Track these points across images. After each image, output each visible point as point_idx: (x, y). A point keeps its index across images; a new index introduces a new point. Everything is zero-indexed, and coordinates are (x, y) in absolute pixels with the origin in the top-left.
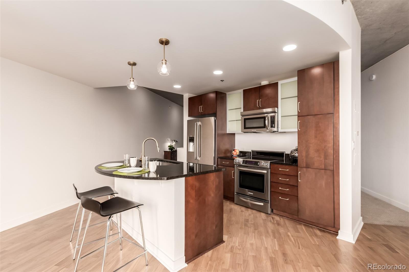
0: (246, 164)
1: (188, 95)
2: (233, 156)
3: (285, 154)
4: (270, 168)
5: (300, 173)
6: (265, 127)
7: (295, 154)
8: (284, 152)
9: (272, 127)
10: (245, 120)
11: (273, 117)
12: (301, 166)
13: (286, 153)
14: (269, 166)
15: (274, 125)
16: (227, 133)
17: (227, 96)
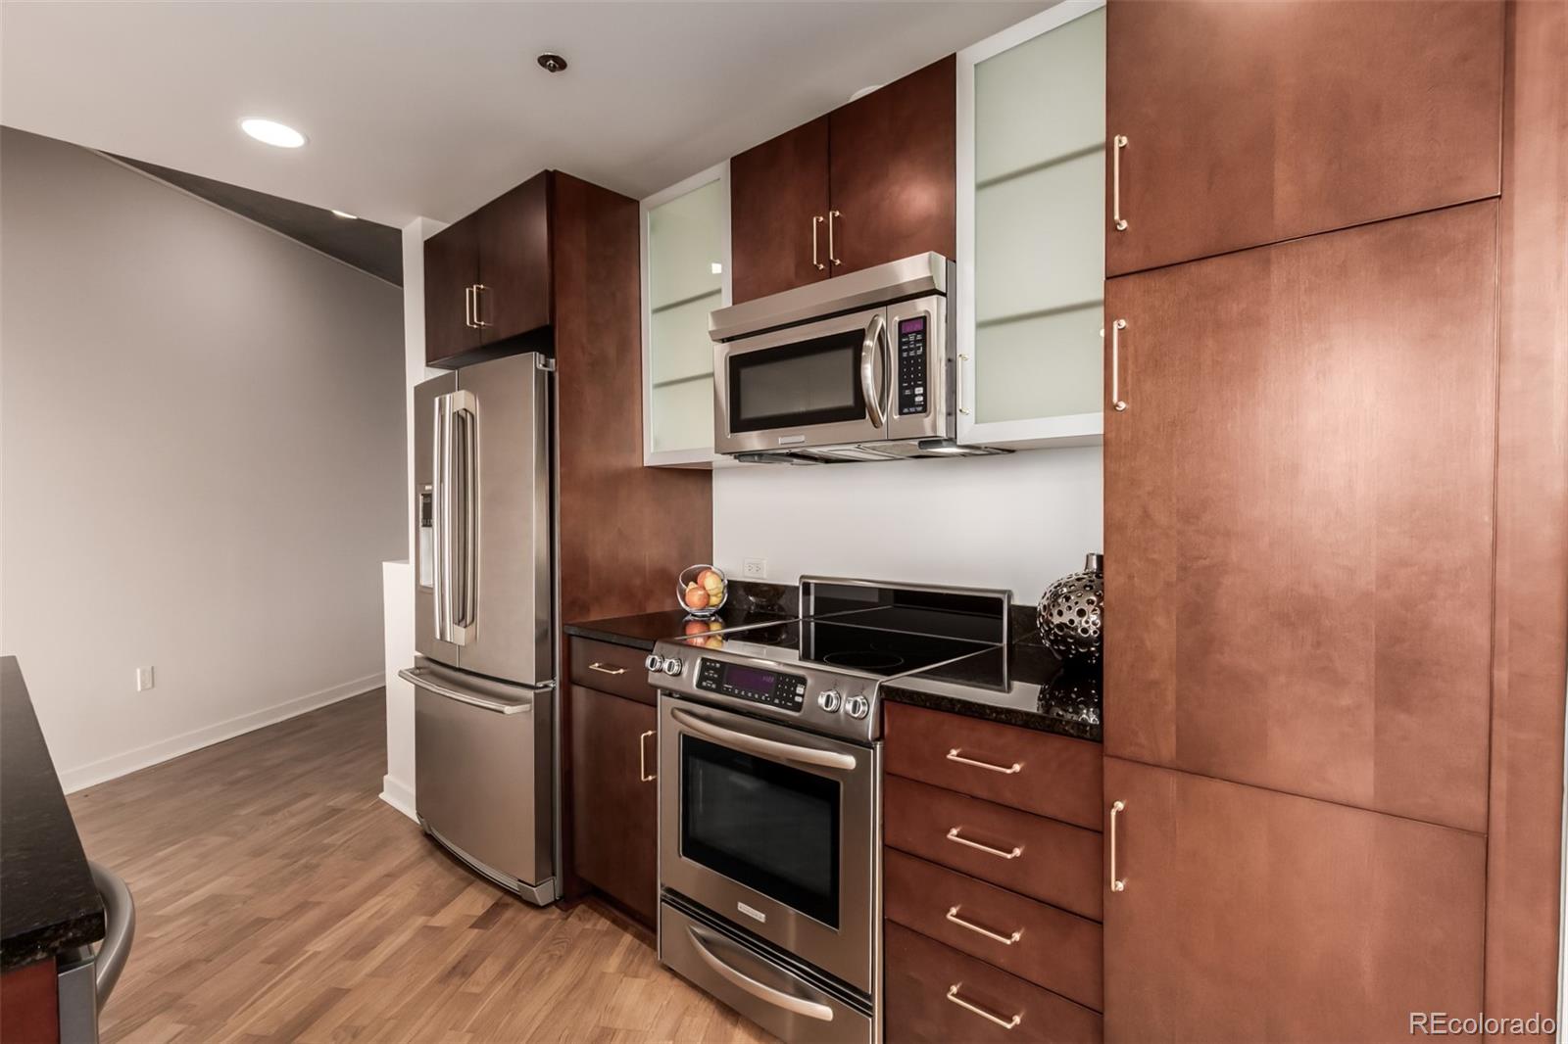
0: (718, 691)
1: (419, 228)
2: (688, 613)
3: (1011, 608)
4: (881, 737)
5: (1119, 814)
6: (858, 409)
7: (1077, 619)
8: (1003, 592)
9: (906, 404)
10: (738, 365)
11: (919, 326)
12: (1128, 751)
13: (1017, 601)
14: (871, 721)
15: (924, 395)
16: (646, 463)
17: (647, 218)
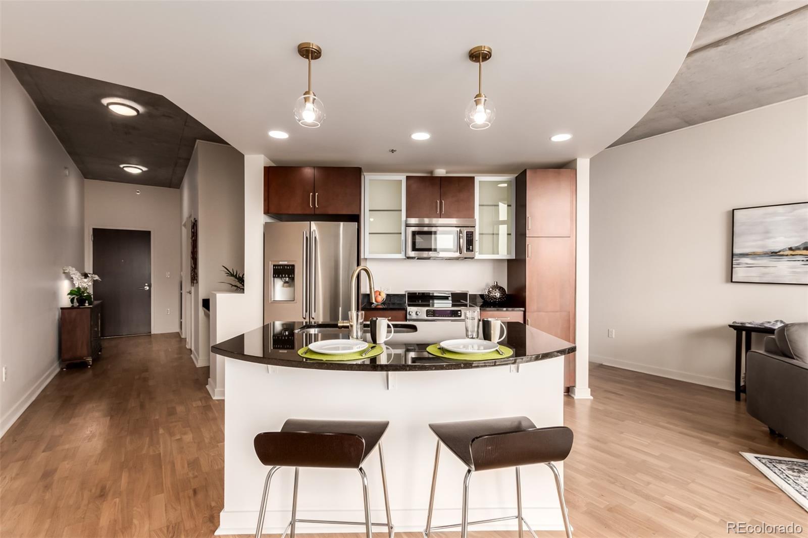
0: (434, 316)
1: (262, 159)
9: (468, 249)
10: (414, 234)
11: (471, 233)
12: (530, 311)
13: (470, 293)
15: (472, 248)
17: (367, 181)
